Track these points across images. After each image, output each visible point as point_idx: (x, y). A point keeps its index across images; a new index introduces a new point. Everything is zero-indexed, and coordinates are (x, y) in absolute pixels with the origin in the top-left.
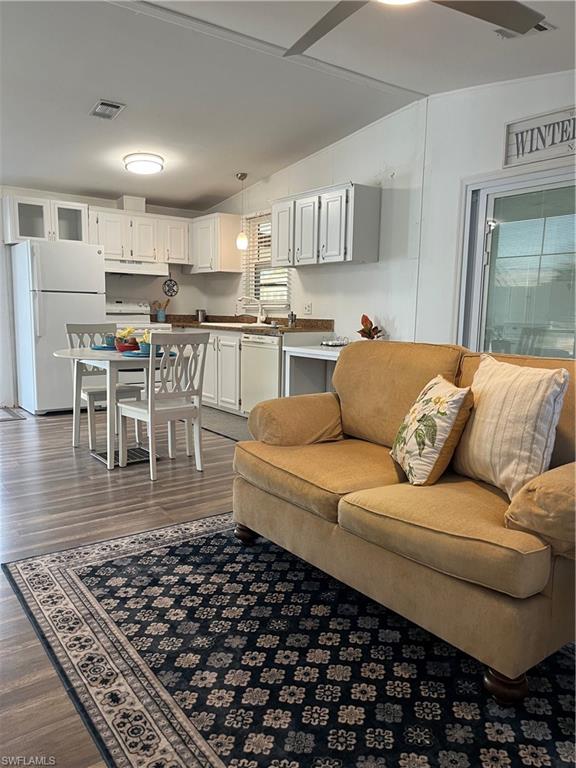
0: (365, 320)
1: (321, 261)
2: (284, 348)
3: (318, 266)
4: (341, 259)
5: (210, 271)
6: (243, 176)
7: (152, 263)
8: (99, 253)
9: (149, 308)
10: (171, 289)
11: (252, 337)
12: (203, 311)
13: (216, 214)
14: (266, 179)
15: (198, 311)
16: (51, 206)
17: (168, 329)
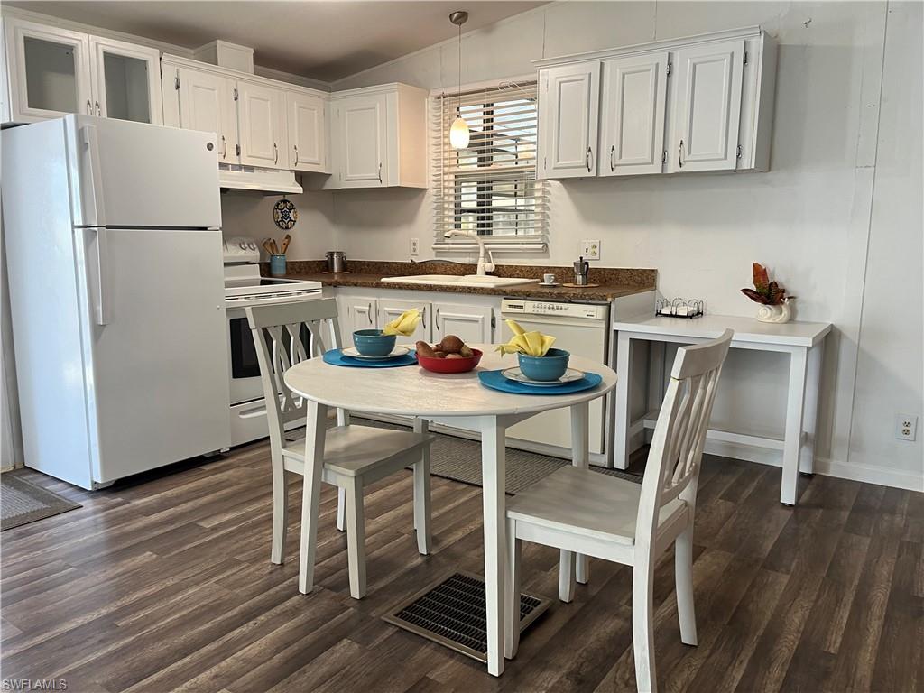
0: (759, 272)
1: (673, 168)
2: (615, 326)
3: (664, 177)
4: (730, 164)
5: (377, 184)
6: (462, 17)
7: (271, 170)
8: (210, 147)
9: (257, 253)
10: (286, 216)
11: (530, 306)
12: (340, 254)
13: (394, 85)
14: (488, 27)
15: (331, 254)
16: (90, 48)
17: (316, 290)
